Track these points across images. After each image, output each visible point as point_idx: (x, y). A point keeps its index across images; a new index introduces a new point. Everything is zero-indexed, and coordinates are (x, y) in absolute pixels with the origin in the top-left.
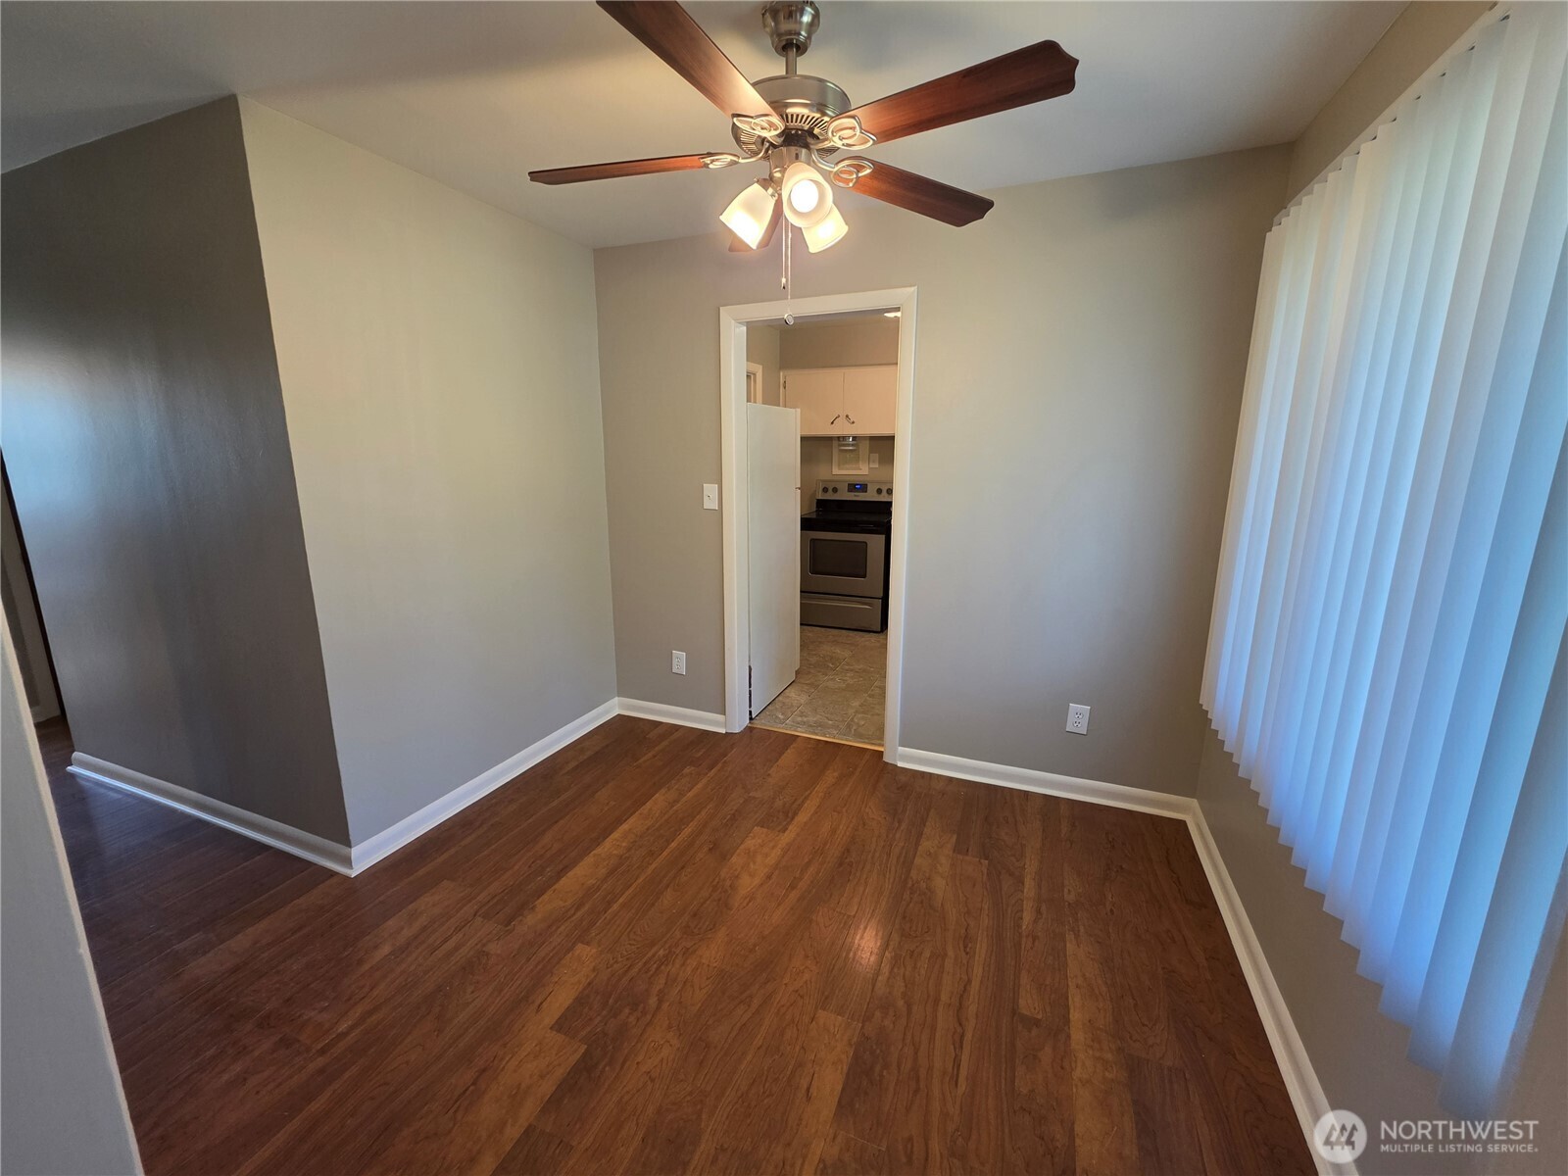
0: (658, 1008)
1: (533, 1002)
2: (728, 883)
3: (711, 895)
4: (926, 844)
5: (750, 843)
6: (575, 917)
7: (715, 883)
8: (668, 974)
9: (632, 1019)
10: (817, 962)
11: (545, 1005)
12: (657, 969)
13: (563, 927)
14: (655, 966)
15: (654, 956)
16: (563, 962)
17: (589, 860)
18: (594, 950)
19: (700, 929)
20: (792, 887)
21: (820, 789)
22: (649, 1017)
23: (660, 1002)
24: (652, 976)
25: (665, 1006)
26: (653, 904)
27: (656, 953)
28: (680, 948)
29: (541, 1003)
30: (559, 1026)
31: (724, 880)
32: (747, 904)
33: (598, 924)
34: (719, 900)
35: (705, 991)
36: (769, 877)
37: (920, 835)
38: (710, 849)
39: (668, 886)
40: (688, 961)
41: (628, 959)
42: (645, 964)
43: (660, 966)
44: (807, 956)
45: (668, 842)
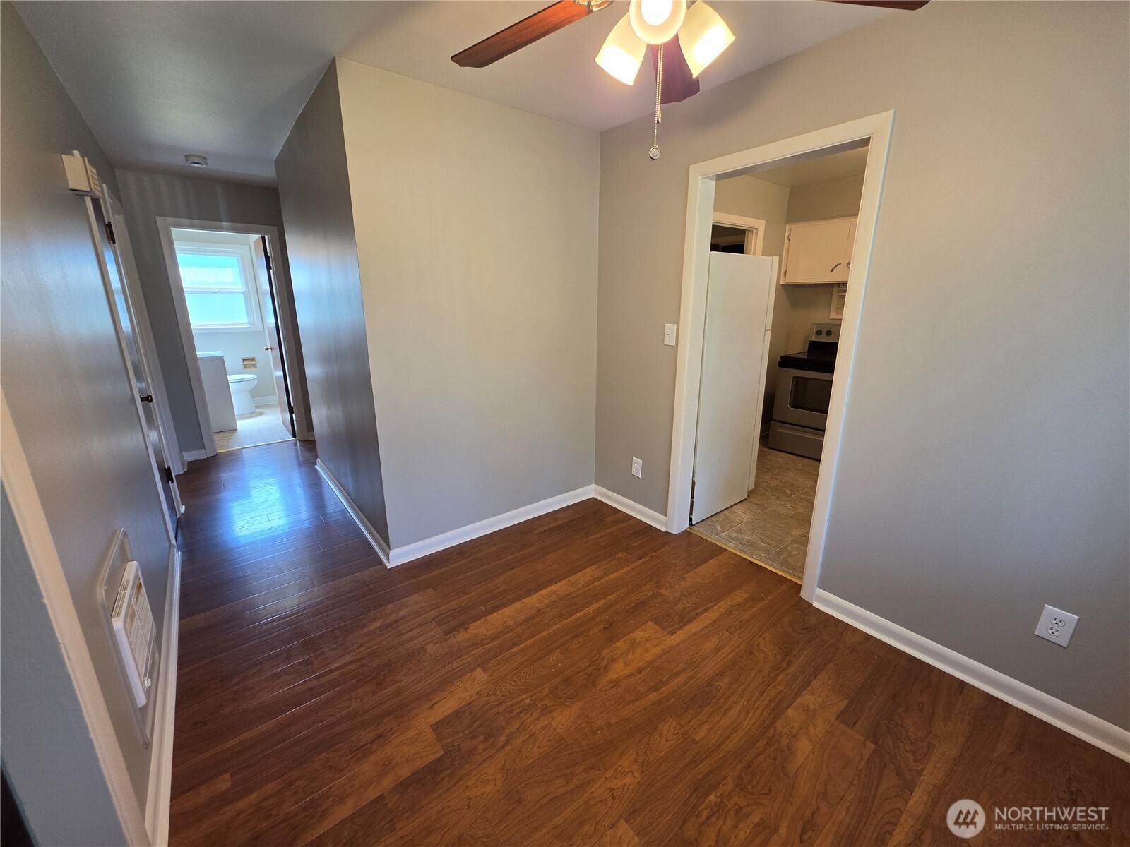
0: (503, 747)
1: (431, 700)
2: (604, 663)
3: (586, 669)
4: (807, 698)
5: (639, 634)
6: (487, 646)
7: (594, 659)
8: (523, 722)
9: (481, 747)
10: (642, 772)
11: (436, 706)
12: (519, 713)
13: (476, 651)
14: (518, 710)
15: (522, 701)
16: (464, 677)
17: (518, 605)
18: (486, 678)
19: (564, 694)
20: (655, 689)
21: (723, 606)
22: (493, 751)
23: (507, 742)
24: (511, 718)
25: (509, 748)
26: (541, 659)
27: (524, 699)
28: (542, 703)
29: (435, 703)
30: (436, 727)
31: (602, 659)
32: (610, 689)
33: (498, 658)
34: (590, 675)
35: (541, 750)
36: (639, 671)
37: (806, 685)
38: (605, 628)
39: (558, 647)
40: (542, 719)
41: (503, 695)
42: (512, 705)
43: (521, 712)
44: (636, 761)
45: (578, 610)
